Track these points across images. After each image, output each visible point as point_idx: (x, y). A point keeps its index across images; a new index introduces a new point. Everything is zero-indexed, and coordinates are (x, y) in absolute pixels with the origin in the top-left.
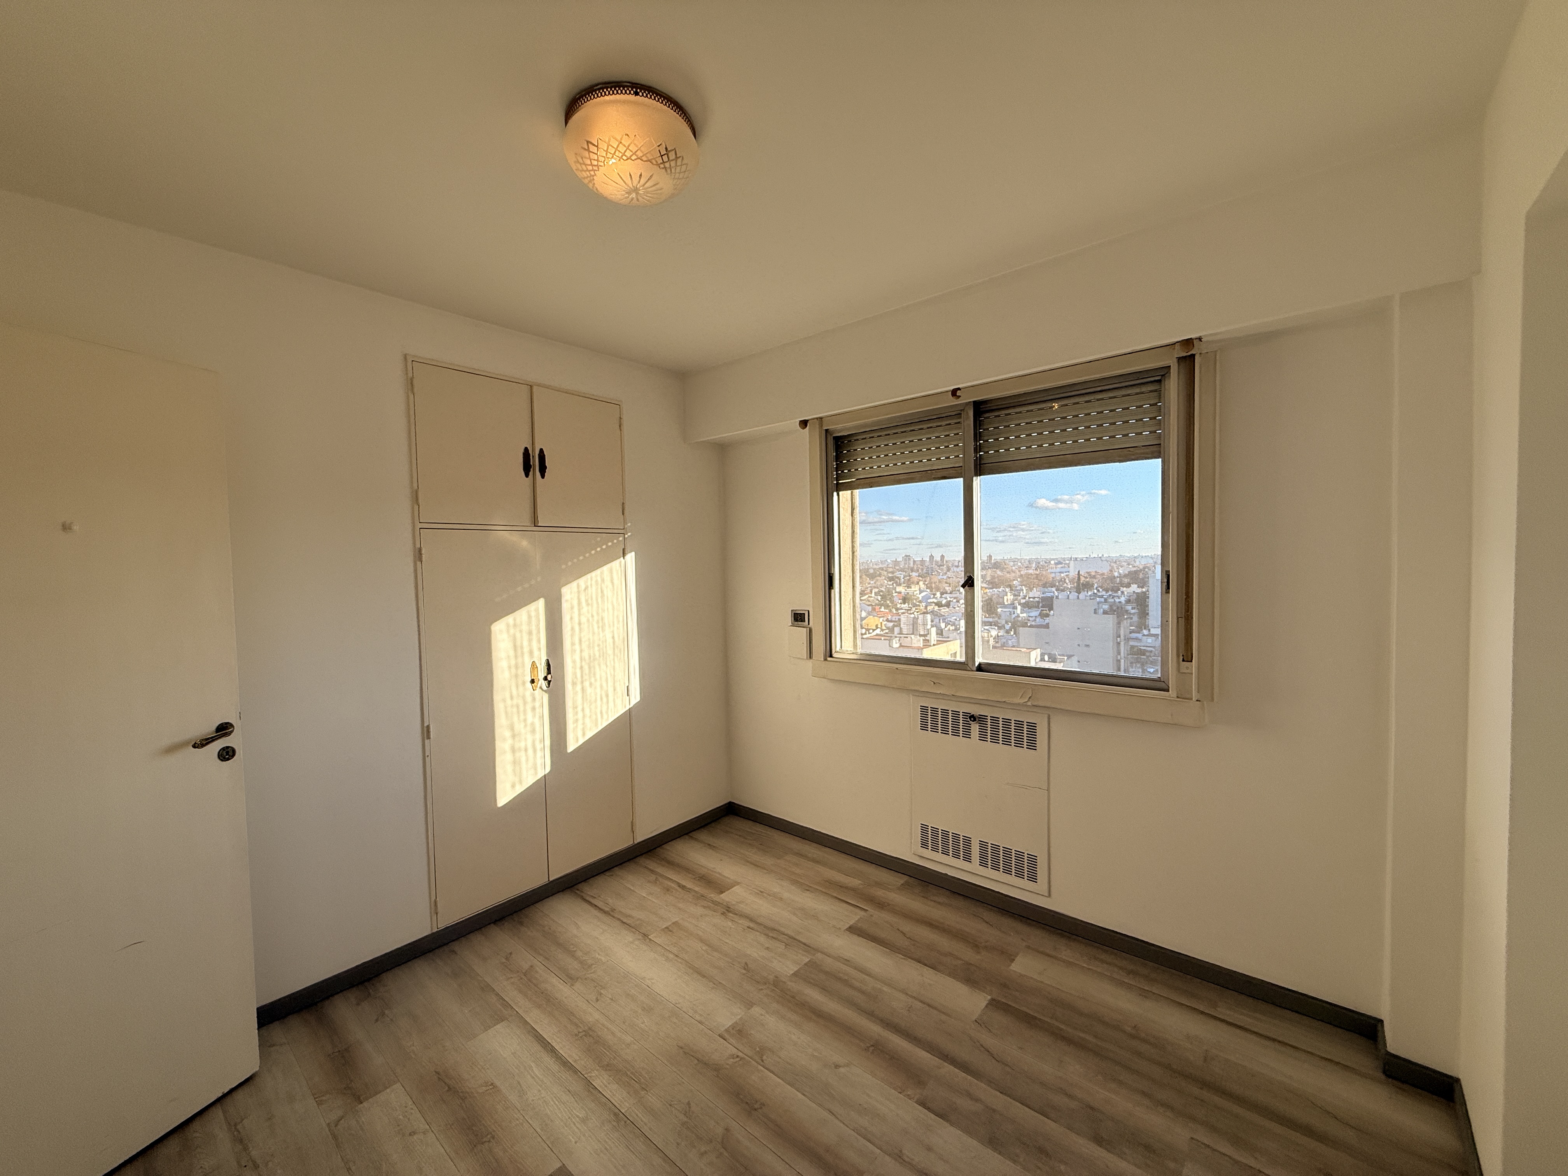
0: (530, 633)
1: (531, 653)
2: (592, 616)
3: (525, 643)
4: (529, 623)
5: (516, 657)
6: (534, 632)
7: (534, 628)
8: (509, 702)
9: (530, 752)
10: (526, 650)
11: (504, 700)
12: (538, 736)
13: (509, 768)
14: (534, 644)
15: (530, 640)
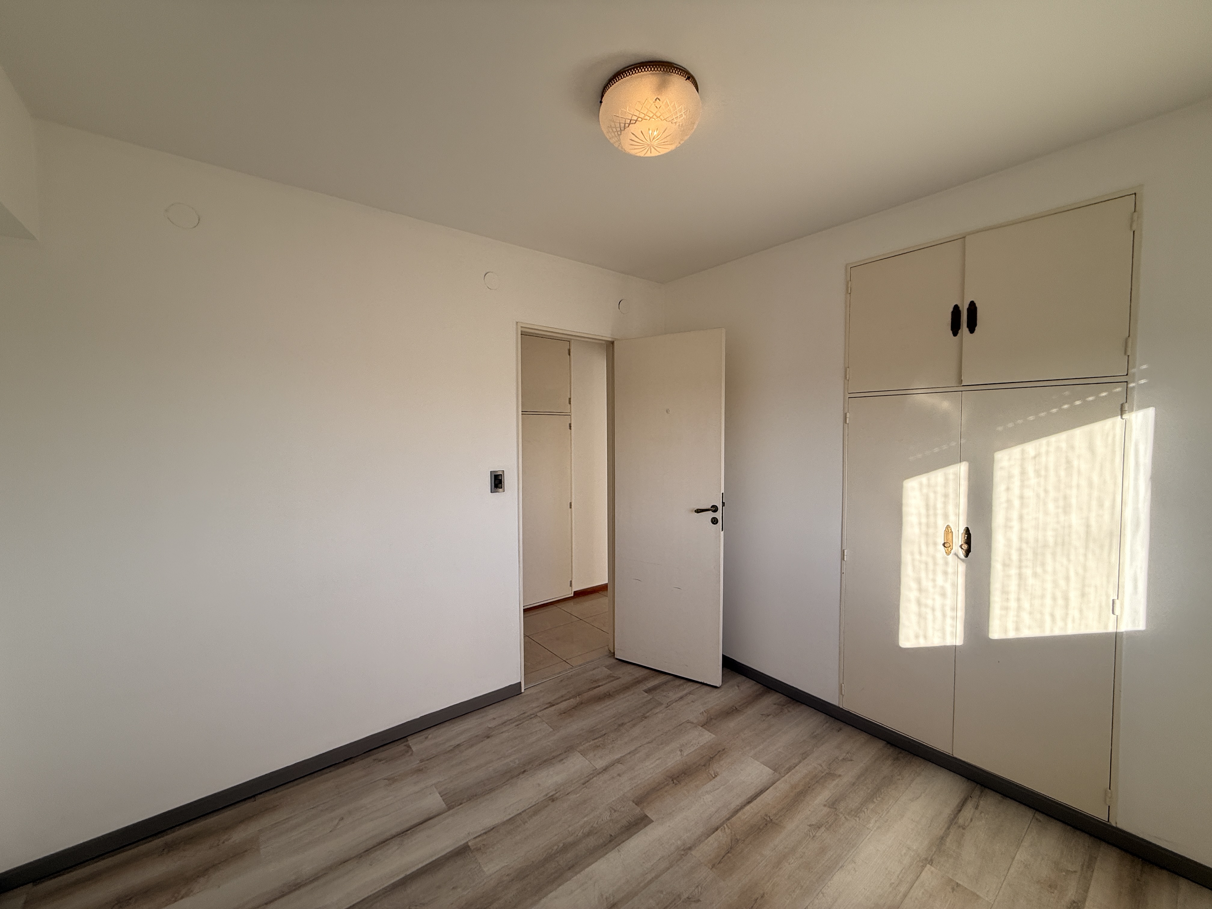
0: (946, 496)
1: (946, 516)
2: (1046, 491)
3: (939, 505)
4: (946, 485)
5: (928, 516)
6: (952, 496)
7: (951, 491)
8: (917, 557)
9: (938, 614)
10: (940, 512)
11: (912, 554)
12: (949, 602)
13: (914, 618)
14: (951, 508)
15: (945, 504)
